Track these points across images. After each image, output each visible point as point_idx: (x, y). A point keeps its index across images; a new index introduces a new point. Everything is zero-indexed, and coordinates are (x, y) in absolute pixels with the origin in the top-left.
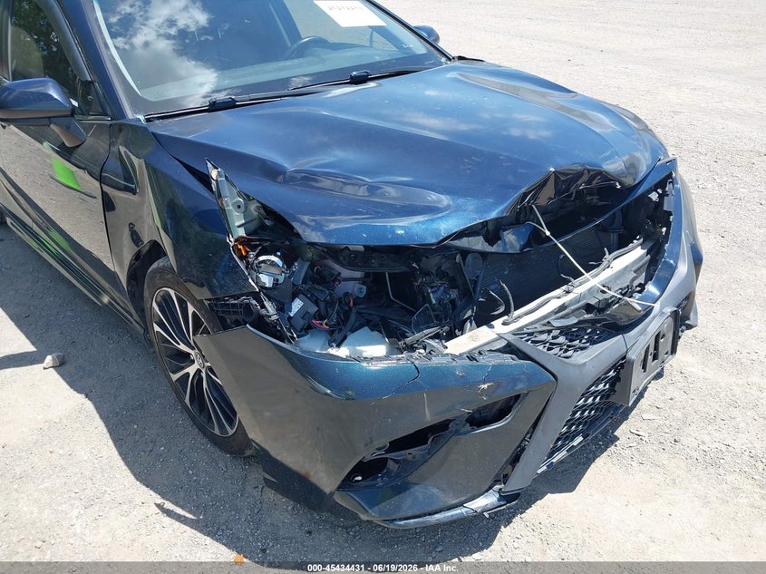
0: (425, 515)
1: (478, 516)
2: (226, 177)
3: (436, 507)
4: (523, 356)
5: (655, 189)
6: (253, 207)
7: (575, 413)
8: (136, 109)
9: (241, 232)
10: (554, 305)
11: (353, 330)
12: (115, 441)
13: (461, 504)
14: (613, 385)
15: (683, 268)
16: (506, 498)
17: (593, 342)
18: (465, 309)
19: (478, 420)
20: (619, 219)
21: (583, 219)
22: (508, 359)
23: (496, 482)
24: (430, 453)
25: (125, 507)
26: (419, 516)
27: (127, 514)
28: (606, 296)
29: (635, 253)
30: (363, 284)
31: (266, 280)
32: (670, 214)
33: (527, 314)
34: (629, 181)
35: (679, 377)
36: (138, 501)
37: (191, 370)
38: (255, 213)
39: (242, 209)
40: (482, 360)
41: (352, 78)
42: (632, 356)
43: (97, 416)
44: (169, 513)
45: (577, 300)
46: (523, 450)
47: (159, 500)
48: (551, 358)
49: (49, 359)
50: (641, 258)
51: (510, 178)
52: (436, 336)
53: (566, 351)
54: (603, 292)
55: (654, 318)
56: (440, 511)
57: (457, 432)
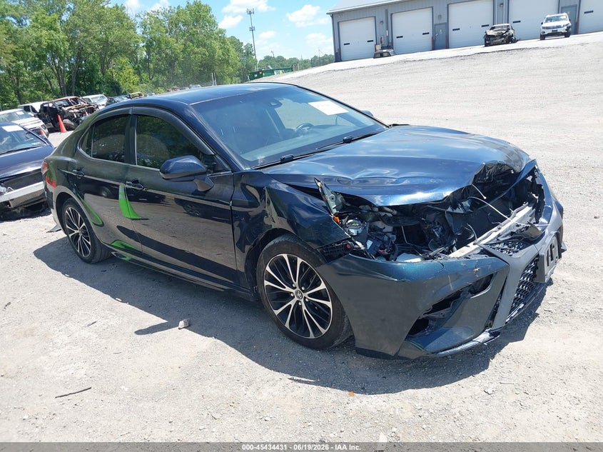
0: (454, 347)
1: (481, 345)
2: (325, 185)
3: (459, 342)
4: (491, 255)
5: (529, 175)
6: (340, 198)
7: (519, 286)
8: (246, 166)
9: (335, 211)
10: (494, 235)
11: (399, 255)
12: (246, 356)
13: (471, 340)
14: (534, 272)
15: (555, 213)
16: (494, 334)
17: (521, 249)
18: (452, 240)
19: (474, 290)
20: (513, 193)
21: (497, 192)
22: (483, 257)
23: (486, 327)
24: (452, 312)
25: (271, 383)
26: (451, 348)
27: (274, 385)
28: (519, 228)
29: (526, 210)
30: (393, 234)
31: (354, 232)
32: (541, 185)
33: (483, 239)
34: (518, 169)
35: (562, 283)
36: (277, 378)
37: (292, 303)
38: (340, 201)
39: (334, 199)
40: (472, 258)
41: (344, 140)
42: (542, 253)
43: (228, 346)
44: (299, 381)
45: (506, 230)
46: (498, 306)
47: (290, 377)
48: (504, 255)
49: (182, 323)
50: (530, 211)
51: (465, 169)
52: (443, 252)
53: (509, 253)
54: (518, 226)
55: (547, 236)
56: (461, 345)
57: (465, 298)
